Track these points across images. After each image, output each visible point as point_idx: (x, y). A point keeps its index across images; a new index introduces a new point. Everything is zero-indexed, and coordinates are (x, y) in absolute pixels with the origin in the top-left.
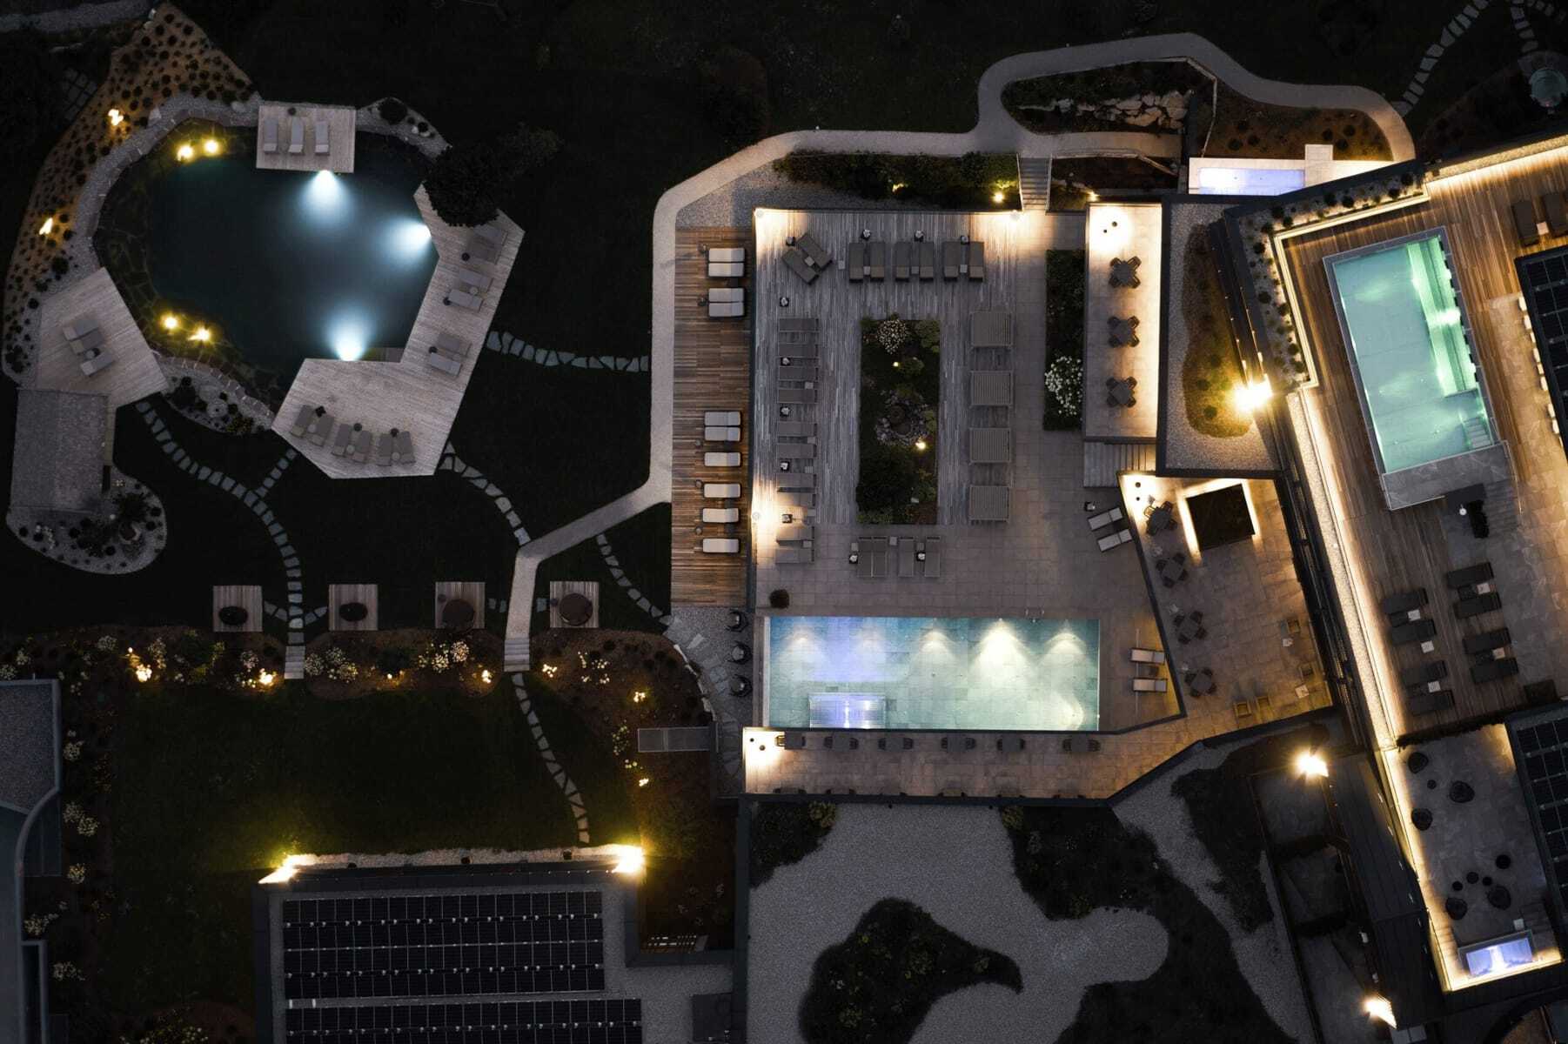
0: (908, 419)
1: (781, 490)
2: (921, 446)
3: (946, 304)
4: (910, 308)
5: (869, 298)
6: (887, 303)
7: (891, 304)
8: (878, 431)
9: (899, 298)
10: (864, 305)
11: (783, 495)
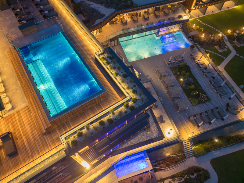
0: (188, 83)
1: (204, 64)
2: (181, 80)
3: (193, 110)
4: (201, 106)
5: (212, 106)
6: (207, 106)
7: (206, 106)
8: (192, 79)
9: (205, 108)
10: (212, 104)
11: (203, 63)
